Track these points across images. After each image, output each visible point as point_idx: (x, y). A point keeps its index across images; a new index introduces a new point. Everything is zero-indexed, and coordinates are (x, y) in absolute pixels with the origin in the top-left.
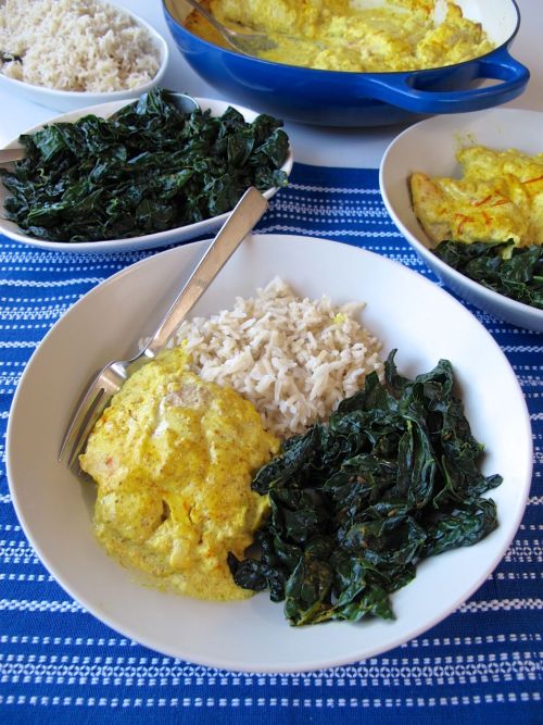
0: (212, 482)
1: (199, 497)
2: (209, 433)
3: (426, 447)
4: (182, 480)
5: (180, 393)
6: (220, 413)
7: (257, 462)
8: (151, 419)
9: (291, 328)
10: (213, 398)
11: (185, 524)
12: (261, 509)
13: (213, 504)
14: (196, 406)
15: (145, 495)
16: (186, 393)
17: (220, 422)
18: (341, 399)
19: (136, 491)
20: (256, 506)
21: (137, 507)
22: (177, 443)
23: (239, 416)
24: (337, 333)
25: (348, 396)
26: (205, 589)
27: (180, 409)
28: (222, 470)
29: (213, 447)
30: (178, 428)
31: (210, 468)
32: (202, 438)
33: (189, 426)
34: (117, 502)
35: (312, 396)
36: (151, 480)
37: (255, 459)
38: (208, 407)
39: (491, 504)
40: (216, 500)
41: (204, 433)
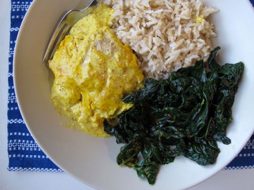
0: (104, 95)
1: (97, 99)
2: (109, 71)
3: (205, 114)
4: (91, 89)
5: (101, 42)
6: (118, 60)
7: (128, 89)
8: (84, 54)
9: (172, 17)
10: (116, 51)
11: (87, 108)
12: (123, 110)
13: (101, 104)
14: (107, 53)
15: (73, 92)
16: (105, 44)
17: (116, 66)
18: (180, 67)
19: (69, 88)
20: (121, 107)
21: (68, 96)
22: (92, 73)
23: (127, 64)
24: (195, 28)
25: (184, 67)
26: (92, 131)
27: (99, 53)
28: (110, 91)
29: (109, 78)
30: (94, 64)
31: (105, 88)
32: (105, 72)
33: (100, 64)
34: (60, 90)
35: (167, 62)
36: (76, 85)
37: (128, 87)
38: (113, 55)
39: (217, 151)
40: (103, 103)
41: (107, 70)
